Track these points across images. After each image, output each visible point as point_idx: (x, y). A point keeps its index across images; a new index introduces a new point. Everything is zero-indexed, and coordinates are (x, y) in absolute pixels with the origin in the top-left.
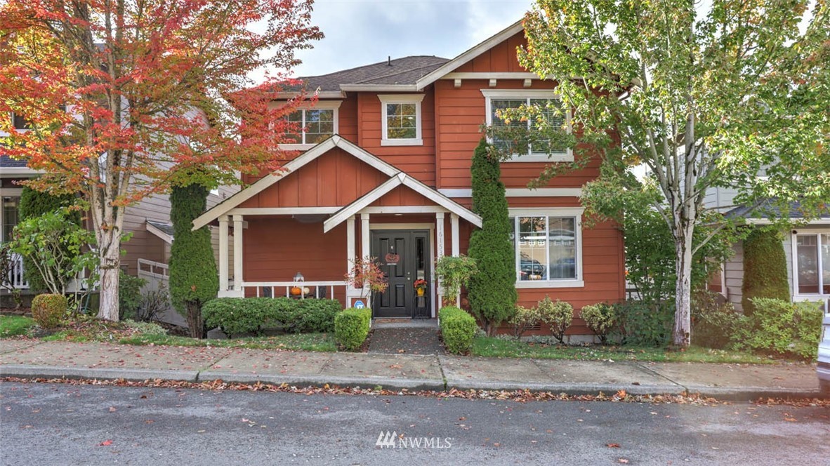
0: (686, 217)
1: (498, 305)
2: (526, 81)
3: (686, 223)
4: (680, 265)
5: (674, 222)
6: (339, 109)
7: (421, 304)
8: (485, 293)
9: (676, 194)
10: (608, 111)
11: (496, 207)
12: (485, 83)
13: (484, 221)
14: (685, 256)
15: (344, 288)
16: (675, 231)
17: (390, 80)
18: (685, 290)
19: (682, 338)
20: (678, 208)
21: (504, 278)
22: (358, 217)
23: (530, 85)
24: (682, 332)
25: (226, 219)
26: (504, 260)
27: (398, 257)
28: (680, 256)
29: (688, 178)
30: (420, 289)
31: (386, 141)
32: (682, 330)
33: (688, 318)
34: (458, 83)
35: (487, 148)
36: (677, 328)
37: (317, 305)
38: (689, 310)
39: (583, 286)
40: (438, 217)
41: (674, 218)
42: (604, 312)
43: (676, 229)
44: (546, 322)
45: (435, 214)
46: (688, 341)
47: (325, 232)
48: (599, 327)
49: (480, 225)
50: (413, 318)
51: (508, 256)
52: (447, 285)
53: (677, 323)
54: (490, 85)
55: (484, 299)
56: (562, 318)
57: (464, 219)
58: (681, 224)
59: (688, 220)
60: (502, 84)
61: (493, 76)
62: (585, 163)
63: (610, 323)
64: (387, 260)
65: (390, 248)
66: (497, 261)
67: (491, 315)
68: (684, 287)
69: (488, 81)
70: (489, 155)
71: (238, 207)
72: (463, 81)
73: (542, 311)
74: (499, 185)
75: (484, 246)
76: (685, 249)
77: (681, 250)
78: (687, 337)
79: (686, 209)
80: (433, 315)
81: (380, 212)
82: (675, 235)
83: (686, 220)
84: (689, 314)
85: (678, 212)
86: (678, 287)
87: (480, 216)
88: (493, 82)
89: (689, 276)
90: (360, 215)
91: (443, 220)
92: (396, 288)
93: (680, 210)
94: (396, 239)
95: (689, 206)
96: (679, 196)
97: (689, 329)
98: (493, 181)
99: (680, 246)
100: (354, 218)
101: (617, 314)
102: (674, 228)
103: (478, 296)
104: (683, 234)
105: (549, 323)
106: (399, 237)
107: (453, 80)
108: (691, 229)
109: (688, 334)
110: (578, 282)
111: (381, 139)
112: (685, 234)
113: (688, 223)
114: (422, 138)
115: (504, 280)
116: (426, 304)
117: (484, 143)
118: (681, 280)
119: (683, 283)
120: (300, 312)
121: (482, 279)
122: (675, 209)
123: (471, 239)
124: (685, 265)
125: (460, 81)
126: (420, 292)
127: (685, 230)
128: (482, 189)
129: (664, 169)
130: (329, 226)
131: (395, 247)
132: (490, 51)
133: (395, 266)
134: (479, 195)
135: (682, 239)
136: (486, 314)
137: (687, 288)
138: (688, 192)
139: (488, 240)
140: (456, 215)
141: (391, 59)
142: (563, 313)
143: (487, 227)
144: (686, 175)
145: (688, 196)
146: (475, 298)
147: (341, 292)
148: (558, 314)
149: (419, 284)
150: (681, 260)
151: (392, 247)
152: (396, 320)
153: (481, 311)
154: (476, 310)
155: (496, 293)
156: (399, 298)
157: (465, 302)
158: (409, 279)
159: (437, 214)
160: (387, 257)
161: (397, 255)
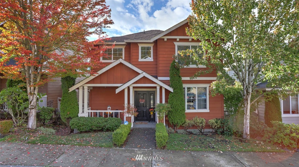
0: (249, 92)
1: (179, 121)
2: (190, 39)
3: (248, 94)
4: (246, 109)
5: (244, 94)
6: (125, 48)
7: (152, 117)
8: (174, 116)
9: (245, 83)
10: (220, 52)
11: (178, 85)
12: (175, 40)
13: (174, 90)
14: (248, 106)
15: (123, 113)
16: (244, 97)
17: (142, 38)
18: (248, 118)
19: (246, 136)
20: (246, 88)
21: (181, 111)
22: (129, 88)
23: (191, 41)
24: (246, 134)
25: (82, 88)
26: (181, 104)
28: (246, 106)
29: (249, 77)
30: (151, 112)
31: (140, 60)
32: (246, 133)
33: (249, 129)
34: (165, 40)
35: (175, 63)
36: (244, 132)
37: (112, 120)
38: (249, 126)
39: (209, 112)
41: (244, 92)
42: (217, 122)
43: (245, 96)
44: (196, 125)
46: (248, 137)
47: (116, 93)
48: (215, 127)
49: (172, 91)
50: (149, 122)
51: (182, 102)
53: (245, 130)
54: (177, 41)
55: (173, 118)
56: (202, 125)
57: (167, 89)
58: (246, 94)
59: (249, 93)
60: (181, 40)
61: (178, 38)
62: (211, 71)
63: (219, 126)
64: (140, 101)
65: (141, 97)
66: (178, 105)
67: (176, 124)
68: (247, 117)
69: (176, 39)
70: (176, 66)
71: (86, 83)
72: (167, 39)
73: (194, 122)
74: (179, 77)
75: (173, 99)
76: (248, 103)
77: (246, 103)
78: (248, 136)
79: (249, 89)
80: (156, 121)
81: (136, 86)
82: (244, 98)
83: (248, 93)
84: (249, 127)
85: (246, 90)
86: (245, 117)
87: (172, 88)
88: (178, 40)
89: (249, 113)
90: (129, 87)
91: (159, 89)
92: (143, 111)
93: (246, 89)
94: (144, 94)
95: (250, 88)
96: (246, 84)
97: (249, 133)
98: (177, 75)
99: (246, 102)
100: (127, 88)
101: (221, 123)
102: (244, 95)
103: (171, 117)
104: (247, 98)
105: (197, 126)
106: (144, 93)
107: (164, 39)
108: (250, 96)
109: (248, 134)
110: (207, 110)
111: (139, 59)
112: (248, 98)
113: (249, 94)
114: (153, 59)
115: (181, 112)
116: (154, 117)
117: (175, 62)
118: (246, 115)
119: (247, 116)
120: (105, 124)
121: (173, 111)
122: (244, 89)
123: (169, 96)
124: (248, 109)
125: (166, 39)
126: (152, 113)
127: (248, 96)
128: (173, 78)
129: (241, 73)
130: (118, 91)
131: (143, 97)
132: (177, 29)
133: (143, 103)
134: (172, 81)
135: (247, 100)
136: (174, 123)
137: (248, 117)
138: (249, 82)
139: (175, 97)
140: (164, 88)
141: (145, 31)
142: (202, 122)
143: (175, 92)
144: (249, 76)
145: (249, 84)
146: (170, 118)
147: (122, 115)
148: (200, 123)
149: (151, 110)
150: (246, 107)
152: (143, 123)
153: (172, 123)
154: (170, 122)
155: (178, 116)
156: (144, 114)
157: (167, 119)
158: (148, 108)
159: (157, 87)
160: (140, 100)
161: (144, 100)
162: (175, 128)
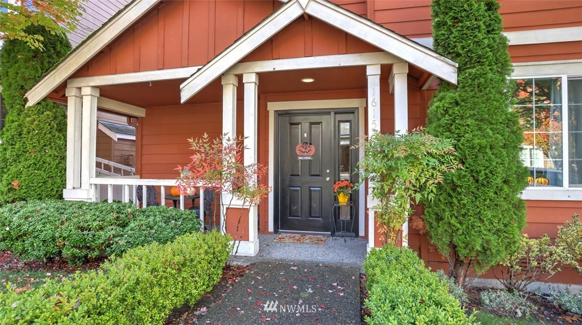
1: (493, 238)
7: (345, 216)
8: (463, 211)
13: (460, 70)
21: (505, 182)
27: (313, 148)
30: (341, 194)
40: (370, 71)
45: (363, 68)
47: (182, 101)
49: (453, 78)
50: (333, 235)
52: (384, 195)
55: (461, 223)
64: (298, 152)
65: (303, 136)
67: (474, 254)
80: (362, 233)
81: (271, 69)
87: (453, 60)
91: (378, 77)
92: (310, 191)
94: (312, 124)
100: (232, 82)
106: (314, 122)
115: (506, 188)
116: (351, 215)
121: (459, 183)
123: (432, 107)
126: (343, 200)
130: (188, 90)
131: (310, 135)
133: (310, 161)
136: (463, 252)
139: (470, 105)
146: (439, 219)
149: (341, 188)
151: (305, 135)
152: (307, 237)
153: (453, 247)
154: (440, 241)
155: (489, 214)
156: (314, 205)
157: (418, 224)
158: (328, 179)
159: (368, 68)
160: (298, 148)
161: (312, 146)
162: (462, 272)
